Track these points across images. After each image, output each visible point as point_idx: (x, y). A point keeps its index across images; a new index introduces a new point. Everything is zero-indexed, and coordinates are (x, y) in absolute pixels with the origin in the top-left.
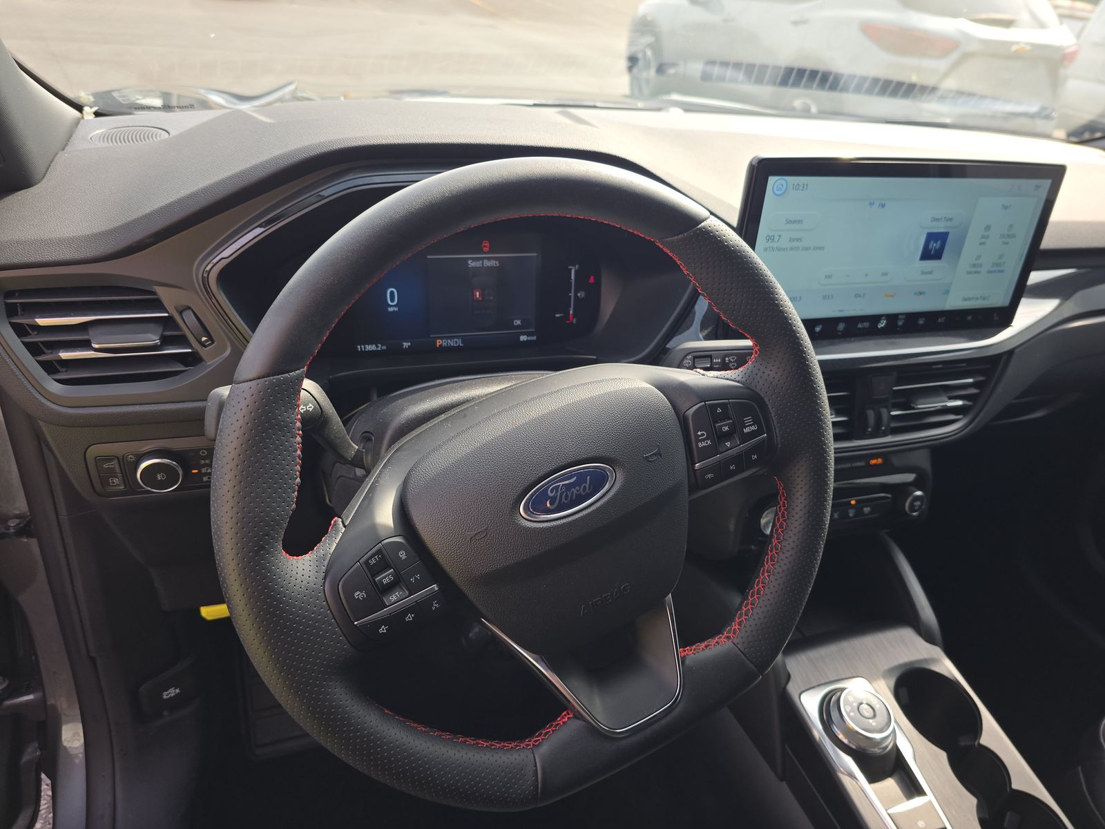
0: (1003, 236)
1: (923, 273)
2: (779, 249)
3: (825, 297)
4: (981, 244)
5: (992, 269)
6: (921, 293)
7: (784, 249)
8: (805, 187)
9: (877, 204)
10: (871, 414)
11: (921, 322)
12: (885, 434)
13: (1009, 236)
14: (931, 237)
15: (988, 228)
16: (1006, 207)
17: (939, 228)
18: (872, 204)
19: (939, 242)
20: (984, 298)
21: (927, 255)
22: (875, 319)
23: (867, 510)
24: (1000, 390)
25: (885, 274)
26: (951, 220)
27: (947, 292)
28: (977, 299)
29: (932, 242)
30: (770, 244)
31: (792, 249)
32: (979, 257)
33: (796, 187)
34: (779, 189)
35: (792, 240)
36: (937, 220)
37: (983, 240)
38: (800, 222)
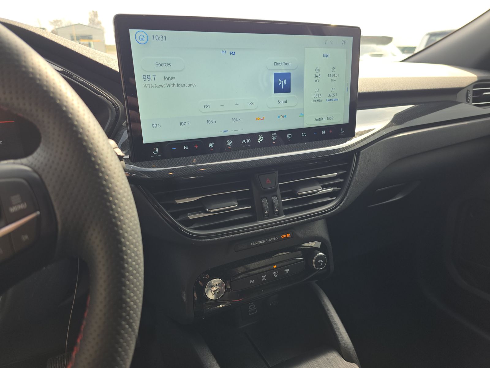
0: (330, 76)
1: (280, 102)
2: (157, 86)
3: (208, 122)
4: (316, 81)
5: (329, 98)
6: (283, 117)
7: (162, 86)
8: (163, 38)
9: (228, 52)
10: (265, 202)
11: (289, 136)
12: (279, 215)
13: (334, 75)
14: (277, 76)
15: (318, 70)
16: (326, 56)
17: (283, 70)
18: (224, 52)
19: (285, 80)
20: (330, 119)
21: (278, 89)
22: (254, 136)
23: (287, 271)
24: (356, 178)
25: (251, 104)
26: (289, 64)
27: (302, 115)
28: (325, 119)
29: (280, 80)
30: (147, 82)
31: (168, 85)
32: (317, 90)
33: (156, 38)
34: (141, 39)
35: (166, 79)
36: (279, 64)
37: (317, 78)
38: (169, 65)
